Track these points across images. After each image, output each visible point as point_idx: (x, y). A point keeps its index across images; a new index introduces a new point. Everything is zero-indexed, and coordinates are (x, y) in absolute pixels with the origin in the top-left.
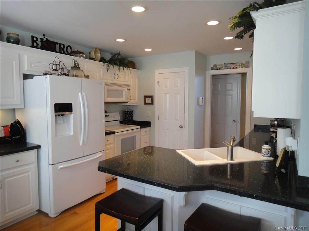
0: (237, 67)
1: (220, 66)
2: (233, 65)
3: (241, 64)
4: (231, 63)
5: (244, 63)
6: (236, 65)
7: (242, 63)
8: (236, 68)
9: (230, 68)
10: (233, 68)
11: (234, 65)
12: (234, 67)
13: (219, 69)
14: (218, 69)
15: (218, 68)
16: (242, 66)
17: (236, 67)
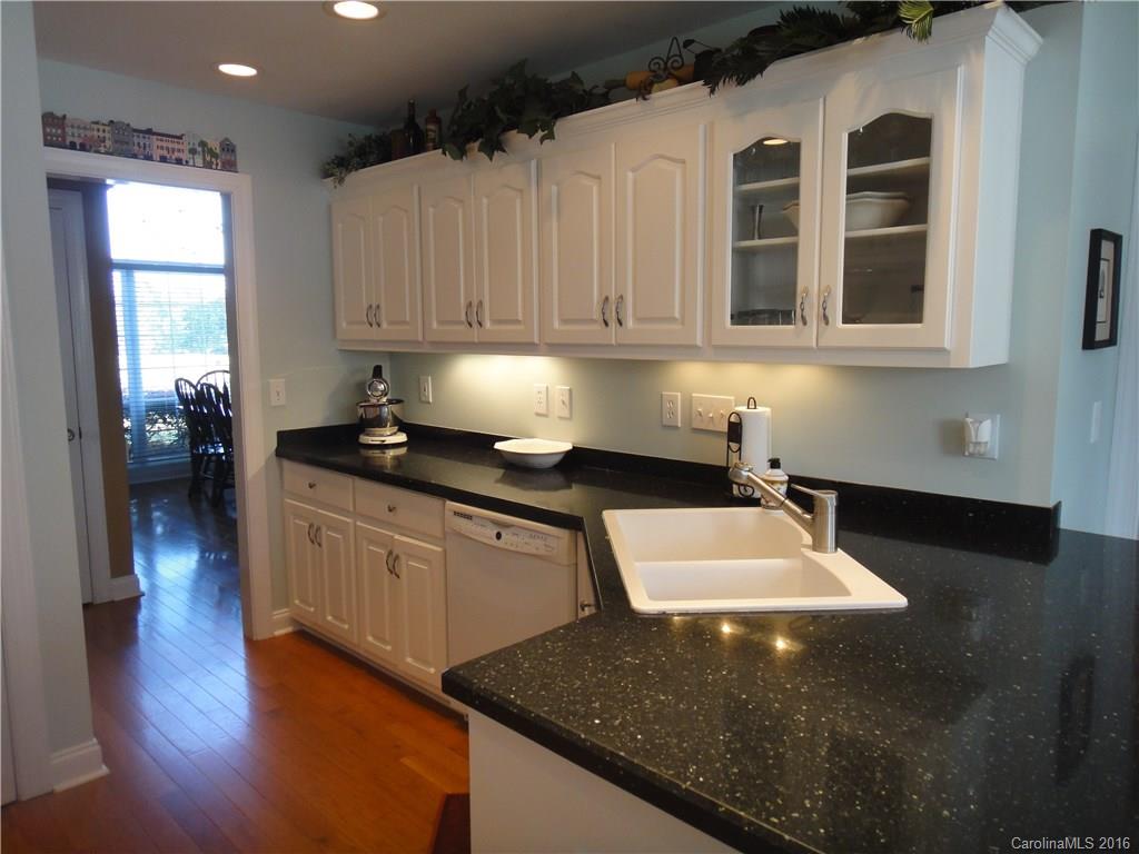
0: (185, 156)
1: (89, 133)
2: (160, 143)
3: (200, 149)
4: (149, 132)
5: (215, 145)
6: (176, 146)
7: (203, 144)
8: (179, 162)
9: (149, 158)
10: (163, 159)
11: (165, 144)
12: (165, 153)
13: (83, 148)
14: (73, 146)
15: (78, 141)
16: (208, 158)
17: (176, 155)
